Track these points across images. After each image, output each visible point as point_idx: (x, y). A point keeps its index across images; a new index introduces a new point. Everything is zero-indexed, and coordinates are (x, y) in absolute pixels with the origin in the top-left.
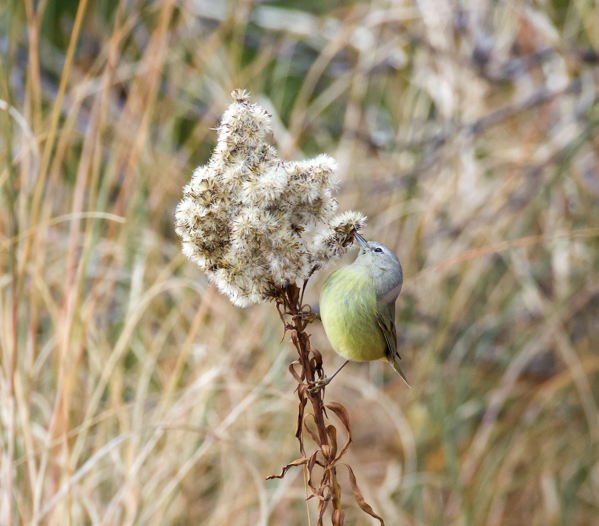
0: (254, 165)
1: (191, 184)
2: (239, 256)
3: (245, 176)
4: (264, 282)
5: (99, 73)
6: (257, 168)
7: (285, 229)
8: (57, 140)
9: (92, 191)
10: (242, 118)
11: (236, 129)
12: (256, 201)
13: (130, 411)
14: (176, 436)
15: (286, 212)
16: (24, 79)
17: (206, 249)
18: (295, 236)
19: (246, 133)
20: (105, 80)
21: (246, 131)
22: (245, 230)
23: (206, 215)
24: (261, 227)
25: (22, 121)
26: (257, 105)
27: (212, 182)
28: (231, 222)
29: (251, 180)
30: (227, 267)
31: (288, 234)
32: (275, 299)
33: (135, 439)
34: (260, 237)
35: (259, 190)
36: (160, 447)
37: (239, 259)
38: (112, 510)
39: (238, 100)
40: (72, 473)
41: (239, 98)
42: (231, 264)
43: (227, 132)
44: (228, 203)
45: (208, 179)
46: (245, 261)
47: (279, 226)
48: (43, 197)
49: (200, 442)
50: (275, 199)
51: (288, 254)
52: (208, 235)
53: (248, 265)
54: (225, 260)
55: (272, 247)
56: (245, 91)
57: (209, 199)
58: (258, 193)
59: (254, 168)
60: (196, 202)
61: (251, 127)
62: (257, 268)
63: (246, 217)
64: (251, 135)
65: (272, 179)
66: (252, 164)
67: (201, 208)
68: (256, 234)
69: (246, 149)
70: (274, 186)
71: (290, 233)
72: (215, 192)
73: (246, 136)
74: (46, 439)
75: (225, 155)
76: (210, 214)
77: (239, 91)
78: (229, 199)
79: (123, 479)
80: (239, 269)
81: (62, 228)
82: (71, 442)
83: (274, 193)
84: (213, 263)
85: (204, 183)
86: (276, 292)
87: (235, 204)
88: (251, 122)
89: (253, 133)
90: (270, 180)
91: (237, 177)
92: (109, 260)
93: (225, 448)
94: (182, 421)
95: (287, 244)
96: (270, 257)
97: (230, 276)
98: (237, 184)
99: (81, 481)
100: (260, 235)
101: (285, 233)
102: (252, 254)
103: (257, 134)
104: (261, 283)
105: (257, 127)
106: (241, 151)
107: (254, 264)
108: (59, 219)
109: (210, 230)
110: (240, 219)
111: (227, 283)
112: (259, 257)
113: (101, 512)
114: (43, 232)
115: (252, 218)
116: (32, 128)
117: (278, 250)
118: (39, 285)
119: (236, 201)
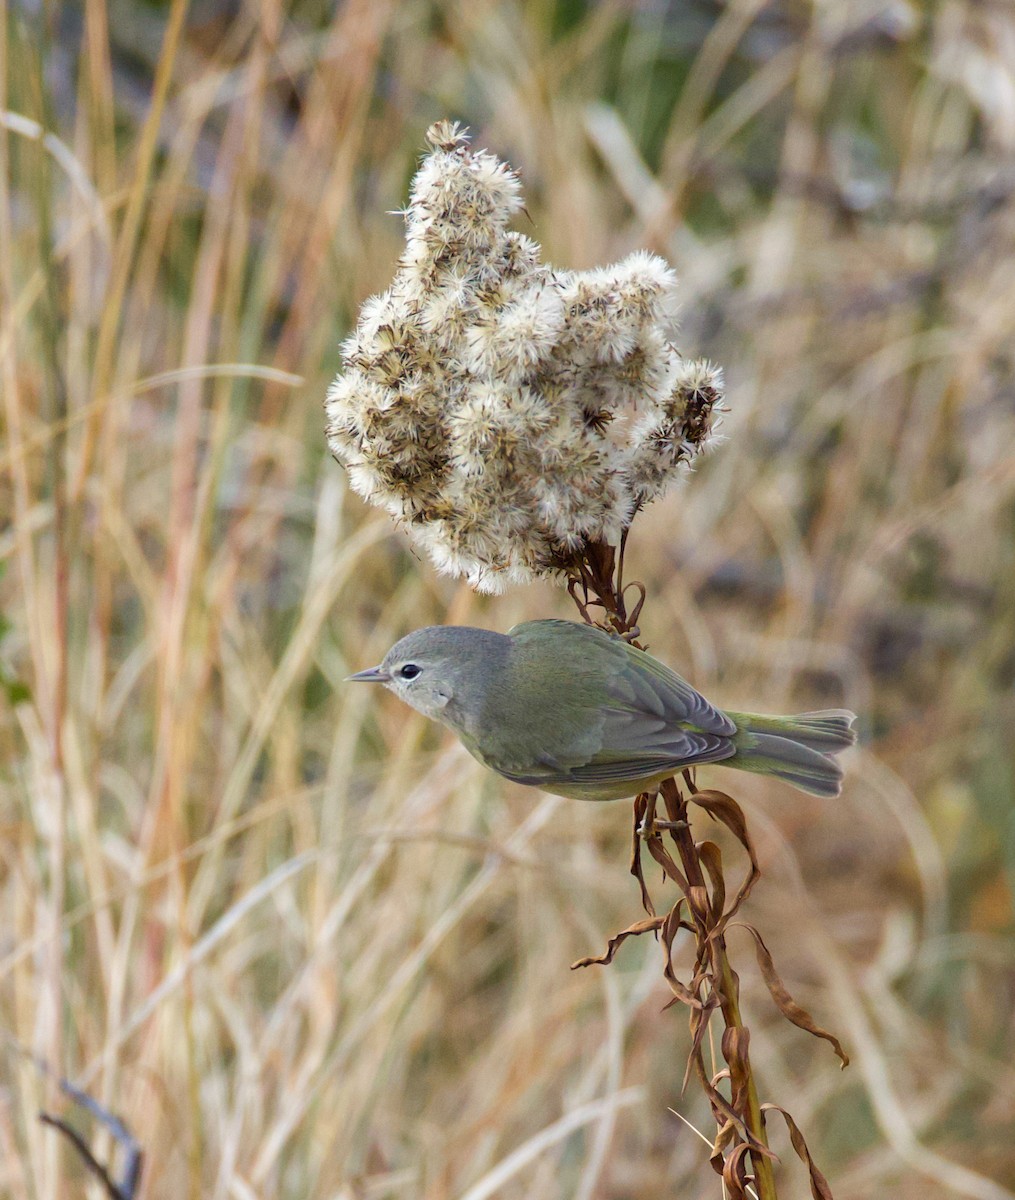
0: (488, 289)
1: (358, 336)
2: (471, 489)
3: (471, 313)
4: (535, 539)
5: (242, 56)
6: (495, 296)
7: (568, 422)
8: (148, 206)
9: (227, 318)
10: (454, 186)
11: (442, 211)
12: (499, 369)
13: (318, 801)
14: (419, 857)
15: (566, 386)
16: (75, 72)
17: (400, 478)
18: (592, 437)
19: (466, 217)
20: (254, 74)
21: (464, 213)
22: (478, 435)
23: (392, 406)
24: (515, 423)
25: (74, 163)
26: (486, 153)
27: (402, 330)
28: (448, 418)
29: (483, 323)
30: (449, 516)
31: (573, 435)
32: (564, 572)
33: (329, 864)
34: (512, 446)
35: (503, 343)
36: (383, 881)
37: (472, 496)
38: (281, 1020)
39: (442, 147)
40: (192, 941)
41: (445, 141)
42: (456, 509)
43: (424, 220)
44: (439, 374)
45: (391, 326)
46: (487, 500)
47: (553, 418)
48: (120, 333)
49: (473, 869)
50: (540, 360)
51: (578, 479)
52: (401, 450)
53: (495, 508)
54: (442, 501)
55: (541, 467)
56: (457, 124)
57: (397, 369)
58: (502, 349)
59: (488, 294)
60: (370, 377)
61: (475, 204)
62: (514, 513)
63: (478, 405)
64: (477, 223)
65: (529, 317)
66: (484, 287)
67: (381, 390)
68: (503, 442)
69: (469, 252)
70: (535, 332)
71: (578, 432)
72: (410, 352)
73: (467, 225)
74: (135, 867)
75: (426, 270)
76: (401, 403)
77: (445, 125)
78: (442, 366)
79: (303, 953)
80: (475, 519)
81: (162, 400)
82: (190, 870)
83: (537, 348)
84: (419, 507)
85: (383, 334)
86: (564, 558)
87: (456, 375)
88: (475, 193)
89: (481, 217)
90: (524, 321)
91: (453, 316)
92: (267, 469)
93: (526, 881)
94: (431, 824)
95: (574, 456)
96: (539, 487)
97: (456, 535)
98: (455, 332)
99: (212, 958)
100: (513, 442)
101: (567, 434)
102: (501, 483)
103: (489, 218)
104: (529, 543)
105: (488, 203)
106: (458, 258)
107: (506, 506)
108: (153, 381)
109: (405, 439)
110: (466, 412)
111: (450, 550)
112: (517, 489)
113: (256, 1024)
114: (121, 410)
115: (492, 407)
116: (95, 180)
117: (555, 474)
118: (112, 526)
119: (457, 368)
